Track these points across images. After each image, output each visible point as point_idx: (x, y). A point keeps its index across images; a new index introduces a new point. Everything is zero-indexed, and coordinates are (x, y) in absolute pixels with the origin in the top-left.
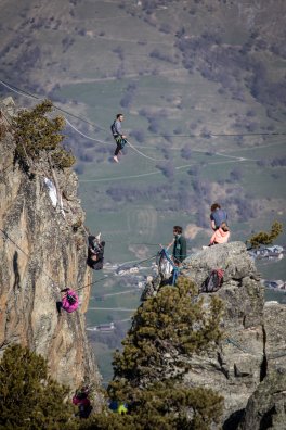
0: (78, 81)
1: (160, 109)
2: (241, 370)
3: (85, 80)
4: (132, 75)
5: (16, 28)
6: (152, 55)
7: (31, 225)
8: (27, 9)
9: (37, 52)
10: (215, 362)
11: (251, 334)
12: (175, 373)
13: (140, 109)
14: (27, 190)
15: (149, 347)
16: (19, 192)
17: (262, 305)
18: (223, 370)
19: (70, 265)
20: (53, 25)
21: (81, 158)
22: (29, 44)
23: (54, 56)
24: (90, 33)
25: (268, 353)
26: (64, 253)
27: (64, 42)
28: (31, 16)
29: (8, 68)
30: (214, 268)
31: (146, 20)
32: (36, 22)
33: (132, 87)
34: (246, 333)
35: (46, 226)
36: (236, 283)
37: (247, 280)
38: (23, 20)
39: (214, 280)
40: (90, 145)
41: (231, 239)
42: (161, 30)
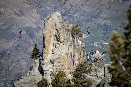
0: (109, 16)
1: (125, 22)
2: (100, 76)
3: (111, 16)
4: (120, 15)
5: (98, 6)
6: (123, 12)
7: (74, 47)
8: (100, 3)
9: (102, 11)
10: (95, 74)
11: (102, 70)
12: (84, 77)
13: (121, 21)
14: (73, 41)
15: (79, 72)
16: (72, 41)
17: (104, 65)
18: (97, 76)
19: (82, 54)
20: (105, 6)
21: (110, 31)
22: (100, 9)
23: (105, 11)
24: (112, 7)
25: (105, 73)
26: (80, 52)
27: (107, 9)
28: (101, 4)
29: (96, 14)
30: (96, 57)
31: (122, 5)
32: (102, 5)
33: (120, 17)
34: (101, 69)
35: (77, 47)
36: (100, 60)
37: (102, 60)
38: (99, 5)
39: (96, 60)
40: (111, 28)
41: (99, 52)
42: (125, 7)
